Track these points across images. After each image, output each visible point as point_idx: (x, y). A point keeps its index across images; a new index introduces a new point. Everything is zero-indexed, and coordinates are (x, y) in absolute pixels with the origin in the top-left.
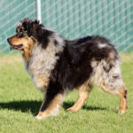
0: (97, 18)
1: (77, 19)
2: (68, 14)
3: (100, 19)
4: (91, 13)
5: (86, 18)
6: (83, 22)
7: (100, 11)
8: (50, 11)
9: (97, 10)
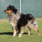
0: (37, 8)
1: (31, 8)
2: (29, 7)
3: (38, 8)
4: (35, 7)
5: (34, 8)
6: (33, 9)
7: (38, 6)
8: (24, 6)
9: (37, 6)
